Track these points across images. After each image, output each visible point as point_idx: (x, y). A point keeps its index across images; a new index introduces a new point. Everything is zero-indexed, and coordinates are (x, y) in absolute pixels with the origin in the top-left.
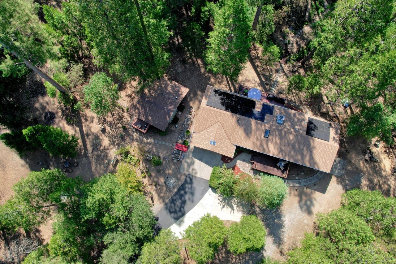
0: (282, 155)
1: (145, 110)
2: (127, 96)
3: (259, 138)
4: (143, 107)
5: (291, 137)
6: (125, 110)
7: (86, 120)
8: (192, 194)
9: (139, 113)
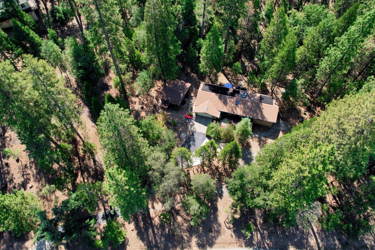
0: (245, 114)
1: (167, 94)
2: (155, 90)
3: (231, 106)
4: (166, 92)
5: (249, 104)
6: (154, 97)
7: (132, 103)
8: (194, 141)
9: (163, 96)
